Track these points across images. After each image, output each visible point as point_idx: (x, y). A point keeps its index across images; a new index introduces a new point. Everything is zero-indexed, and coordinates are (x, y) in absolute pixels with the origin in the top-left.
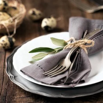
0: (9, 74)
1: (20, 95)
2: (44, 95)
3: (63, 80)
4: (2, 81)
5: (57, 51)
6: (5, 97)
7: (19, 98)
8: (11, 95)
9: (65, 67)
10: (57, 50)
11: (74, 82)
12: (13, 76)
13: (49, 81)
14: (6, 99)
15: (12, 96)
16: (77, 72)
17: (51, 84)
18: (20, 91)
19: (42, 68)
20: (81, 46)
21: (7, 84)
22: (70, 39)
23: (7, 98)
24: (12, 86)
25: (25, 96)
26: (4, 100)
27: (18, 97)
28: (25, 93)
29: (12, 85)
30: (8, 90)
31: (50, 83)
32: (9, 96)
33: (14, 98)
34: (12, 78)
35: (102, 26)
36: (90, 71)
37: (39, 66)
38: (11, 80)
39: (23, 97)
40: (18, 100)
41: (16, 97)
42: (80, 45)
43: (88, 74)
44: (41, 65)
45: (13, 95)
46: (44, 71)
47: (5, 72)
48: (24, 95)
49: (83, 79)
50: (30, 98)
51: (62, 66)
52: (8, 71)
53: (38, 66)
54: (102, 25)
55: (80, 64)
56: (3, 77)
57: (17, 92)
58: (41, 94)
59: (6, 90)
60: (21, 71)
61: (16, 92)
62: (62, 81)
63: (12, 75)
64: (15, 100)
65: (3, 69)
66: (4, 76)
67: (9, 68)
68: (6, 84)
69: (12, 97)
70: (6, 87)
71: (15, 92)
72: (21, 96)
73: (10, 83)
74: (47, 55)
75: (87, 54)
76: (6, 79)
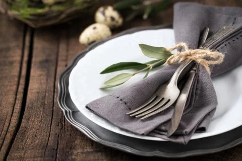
0: (63, 107)
1: (83, 148)
2: (127, 150)
3: (165, 126)
4: (51, 119)
5: (151, 68)
6: (55, 151)
7: (82, 153)
8: (67, 146)
9: (169, 100)
10: (151, 66)
11: (186, 132)
12: (71, 111)
13: (139, 129)
14: (58, 155)
15: (68, 150)
16: (190, 109)
17: (143, 135)
18: (83, 139)
19: (126, 103)
20: (199, 61)
21: (60, 125)
22: (178, 45)
23: (58, 152)
24: (69, 129)
25: (92, 150)
26: (53, 157)
27: (80, 151)
28: (92, 145)
29: (68, 127)
30: (61, 138)
31: (141, 133)
32: (63, 149)
33: (72, 154)
34: (68, 114)
35: (235, 19)
36: (214, 109)
37: (121, 100)
38: (67, 119)
39: (89, 152)
40: (79, 159)
41: (75, 152)
42: (196, 59)
43: (211, 114)
44: (124, 98)
45: (71, 148)
46: (130, 109)
47: (55, 100)
48: (91, 147)
49: (202, 125)
50: (102, 155)
51: (163, 99)
52: (62, 100)
53: (119, 99)
54: (235, 17)
55: (196, 94)
56: (53, 111)
57: (78, 142)
58: (122, 148)
59: (58, 136)
60: (87, 107)
61: (76, 142)
62: (163, 128)
63: (68, 110)
64: (73, 157)
65: (53, 94)
66: (54, 108)
67: (63, 95)
68: (58, 125)
69: (68, 152)
70: (57, 131)
71: (74, 141)
72: (86, 150)
73: (64, 122)
74: (134, 75)
75: (210, 74)
76: (58, 115)
